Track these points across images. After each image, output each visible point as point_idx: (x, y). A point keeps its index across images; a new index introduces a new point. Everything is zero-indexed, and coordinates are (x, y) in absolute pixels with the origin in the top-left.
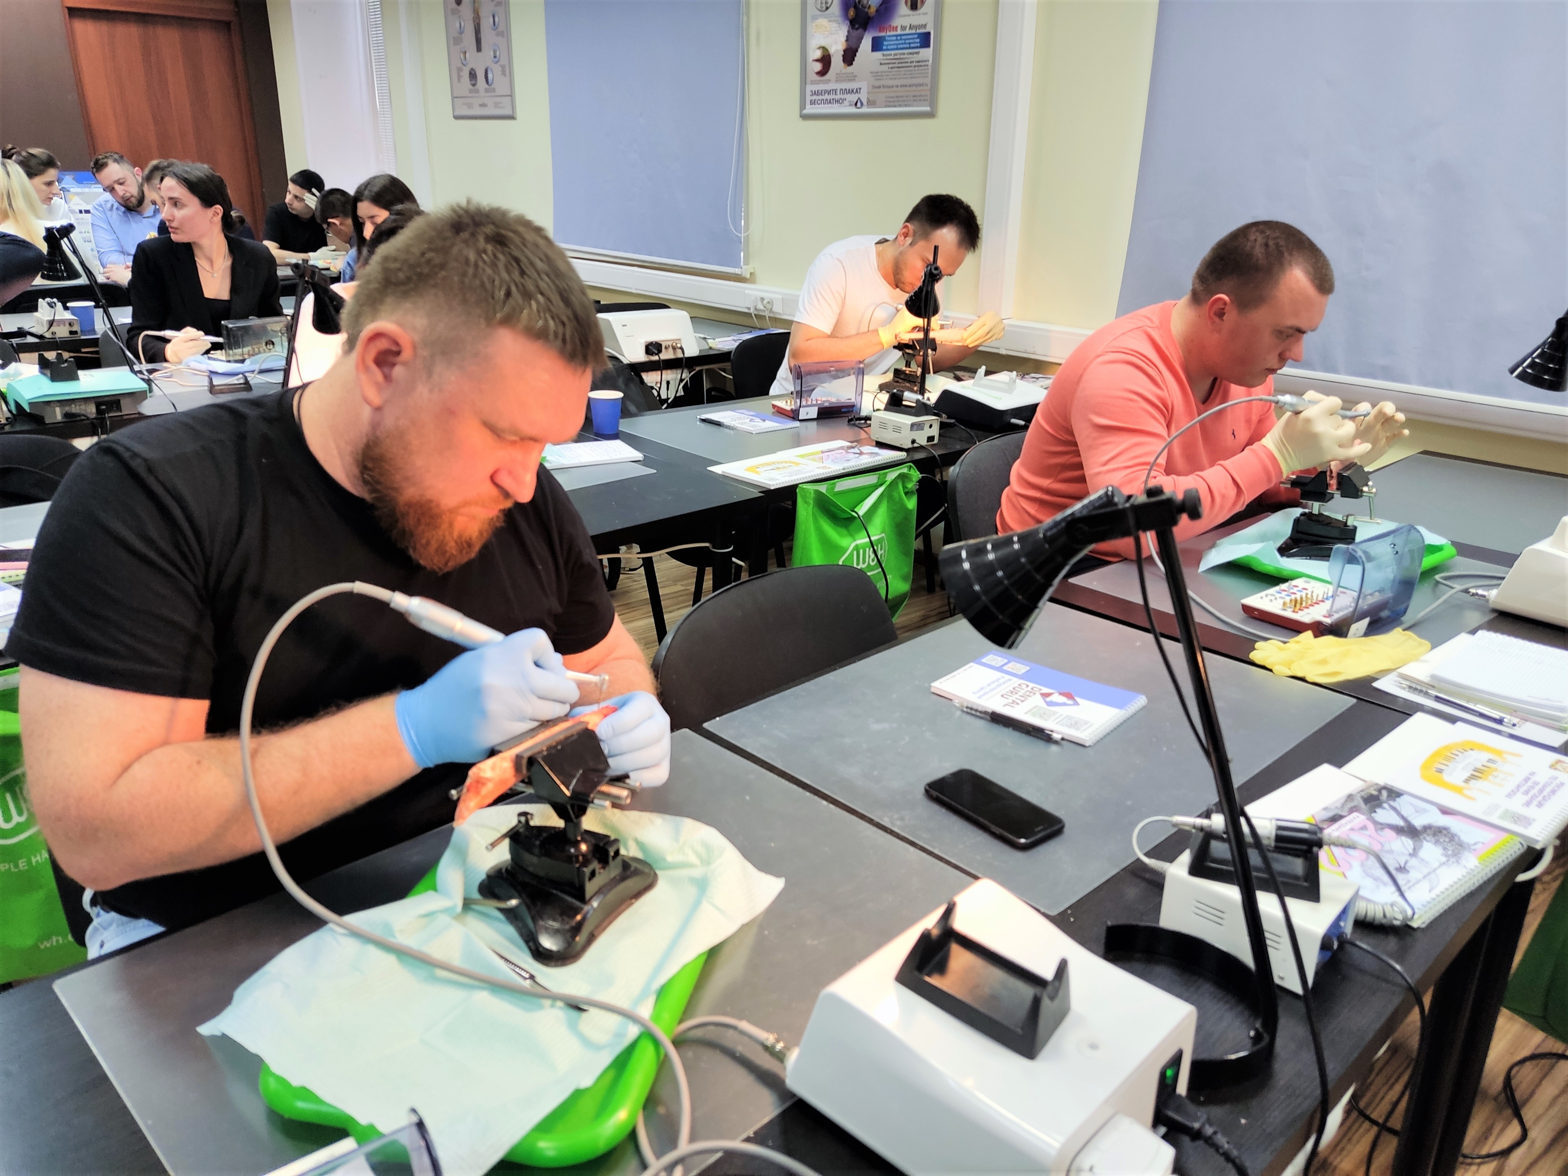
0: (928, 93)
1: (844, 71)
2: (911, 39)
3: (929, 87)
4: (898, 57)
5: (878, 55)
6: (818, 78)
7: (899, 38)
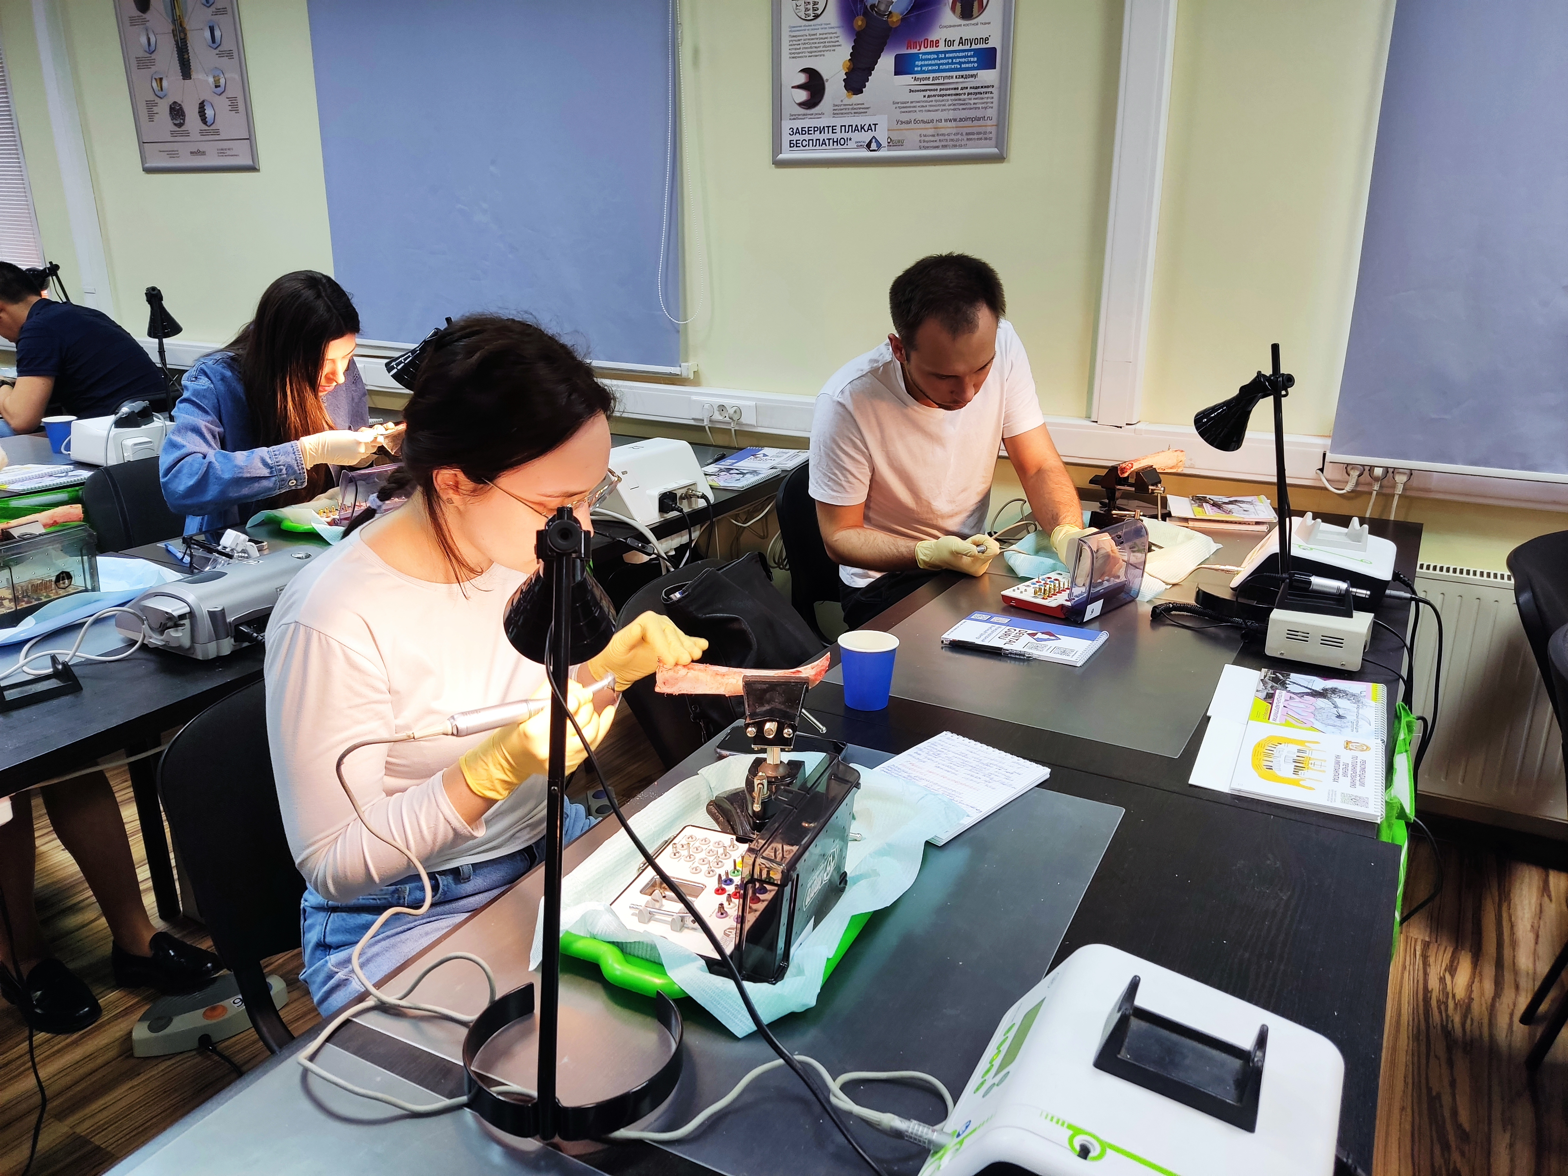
0: (993, 130)
1: (847, 101)
2: (965, 57)
3: (994, 122)
4: (941, 81)
5: (907, 79)
6: (802, 111)
7: (943, 56)
